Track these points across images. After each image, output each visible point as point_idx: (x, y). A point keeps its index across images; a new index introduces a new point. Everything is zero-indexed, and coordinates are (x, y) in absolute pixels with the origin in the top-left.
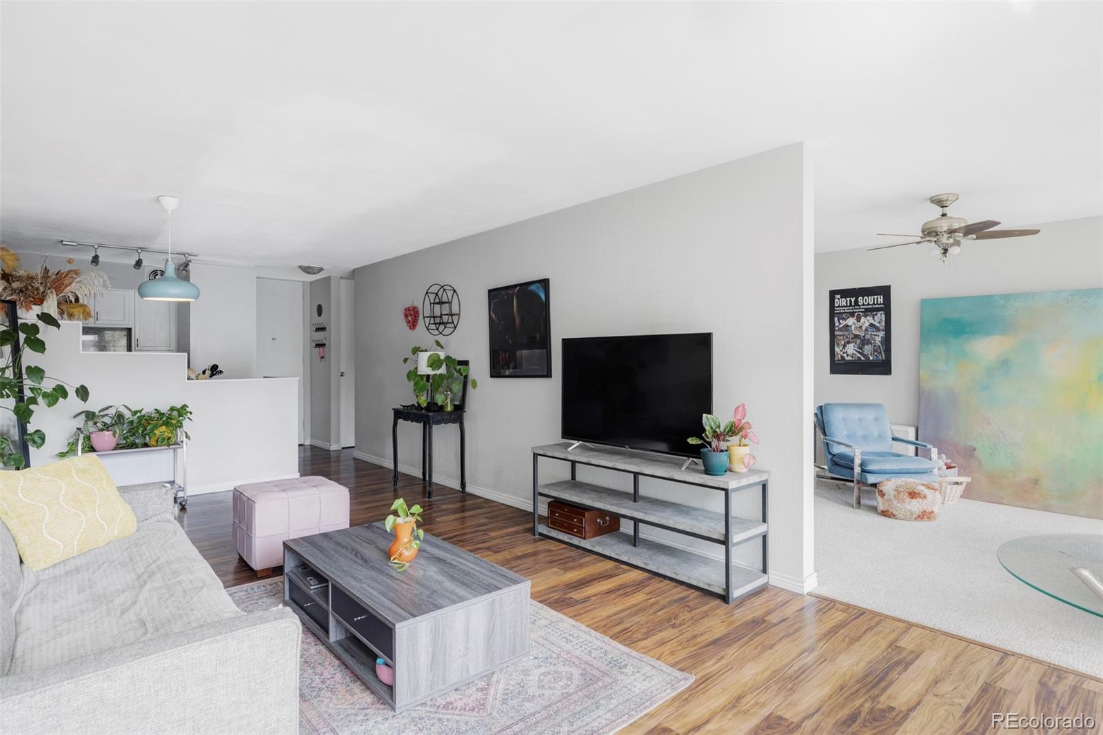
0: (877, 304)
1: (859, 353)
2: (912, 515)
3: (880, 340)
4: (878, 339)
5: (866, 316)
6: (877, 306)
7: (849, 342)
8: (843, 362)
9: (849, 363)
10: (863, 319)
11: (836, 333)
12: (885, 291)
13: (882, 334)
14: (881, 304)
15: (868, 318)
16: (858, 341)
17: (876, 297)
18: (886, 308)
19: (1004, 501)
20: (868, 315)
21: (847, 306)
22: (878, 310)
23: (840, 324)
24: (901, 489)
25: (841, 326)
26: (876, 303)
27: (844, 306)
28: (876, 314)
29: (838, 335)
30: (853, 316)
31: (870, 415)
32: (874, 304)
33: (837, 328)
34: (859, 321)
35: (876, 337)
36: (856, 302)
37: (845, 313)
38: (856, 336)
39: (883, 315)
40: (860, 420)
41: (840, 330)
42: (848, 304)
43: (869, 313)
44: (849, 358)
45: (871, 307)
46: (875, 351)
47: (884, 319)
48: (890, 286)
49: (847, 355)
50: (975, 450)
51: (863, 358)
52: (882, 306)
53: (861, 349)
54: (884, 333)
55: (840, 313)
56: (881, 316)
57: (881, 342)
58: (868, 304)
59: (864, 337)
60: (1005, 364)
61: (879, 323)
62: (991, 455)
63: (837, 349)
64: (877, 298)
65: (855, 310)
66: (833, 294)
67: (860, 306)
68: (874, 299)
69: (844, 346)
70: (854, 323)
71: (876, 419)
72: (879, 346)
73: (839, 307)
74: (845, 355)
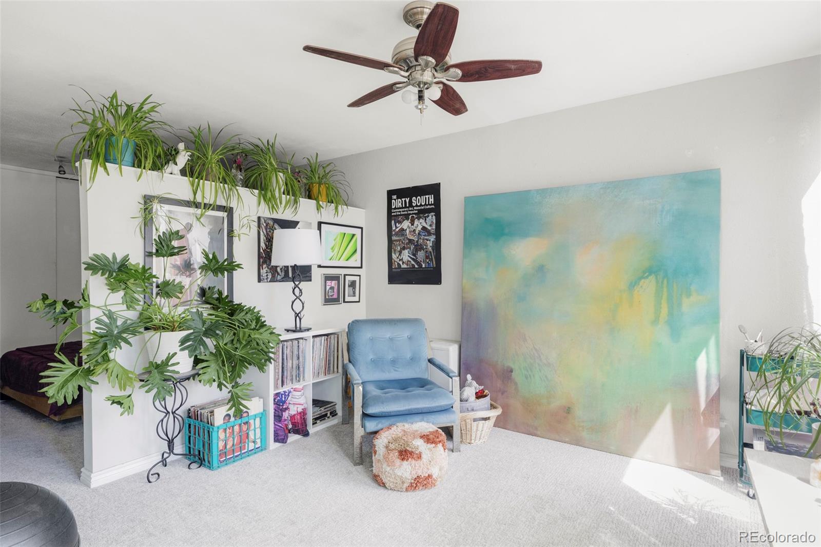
0: (429, 204)
1: (413, 259)
2: (403, 483)
3: (431, 245)
4: (430, 244)
5: (419, 218)
6: (429, 207)
7: (404, 248)
8: (399, 270)
9: (405, 271)
10: (416, 222)
11: (394, 238)
12: (434, 190)
13: (433, 238)
14: (431, 205)
15: (421, 220)
16: (412, 247)
17: (427, 196)
18: (436, 209)
19: (539, 433)
20: (421, 217)
21: (402, 208)
22: (429, 211)
23: (396, 227)
24: (392, 446)
25: (397, 230)
26: (427, 203)
27: (400, 208)
28: (428, 216)
29: (395, 240)
30: (408, 219)
31: (404, 333)
32: (425, 204)
33: (394, 233)
34: (413, 225)
35: (428, 242)
36: (410, 202)
37: (401, 215)
38: (410, 241)
39: (434, 217)
40: (391, 339)
41: (397, 234)
42: (404, 206)
43: (421, 215)
44: (404, 266)
45: (423, 208)
46: (427, 257)
47: (434, 221)
48: (440, 183)
49: (403, 263)
50: (511, 371)
51: (416, 266)
52: (433, 206)
53: (414, 255)
54: (435, 237)
55: (397, 215)
56: (432, 218)
57: (432, 247)
58: (421, 205)
59: (417, 242)
60: (540, 270)
61: (431, 226)
62: (526, 378)
63: (394, 256)
64: (429, 198)
65: (409, 212)
66: (390, 193)
67: (413, 207)
68: (426, 198)
69: (400, 252)
70: (408, 226)
71: (410, 338)
72: (430, 252)
73: (395, 208)
74: (401, 263)
